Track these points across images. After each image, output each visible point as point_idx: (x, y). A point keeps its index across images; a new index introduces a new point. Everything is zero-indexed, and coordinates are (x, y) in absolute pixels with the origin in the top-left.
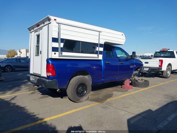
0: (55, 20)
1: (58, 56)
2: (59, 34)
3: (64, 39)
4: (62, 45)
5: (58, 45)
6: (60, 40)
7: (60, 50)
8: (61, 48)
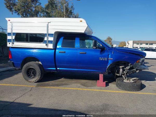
0: (9, 20)
1: (11, 45)
2: (12, 29)
3: (15, 33)
4: (14, 37)
5: (11, 37)
6: (12, 34)
7: (12, 41)
8: (13, 40)
